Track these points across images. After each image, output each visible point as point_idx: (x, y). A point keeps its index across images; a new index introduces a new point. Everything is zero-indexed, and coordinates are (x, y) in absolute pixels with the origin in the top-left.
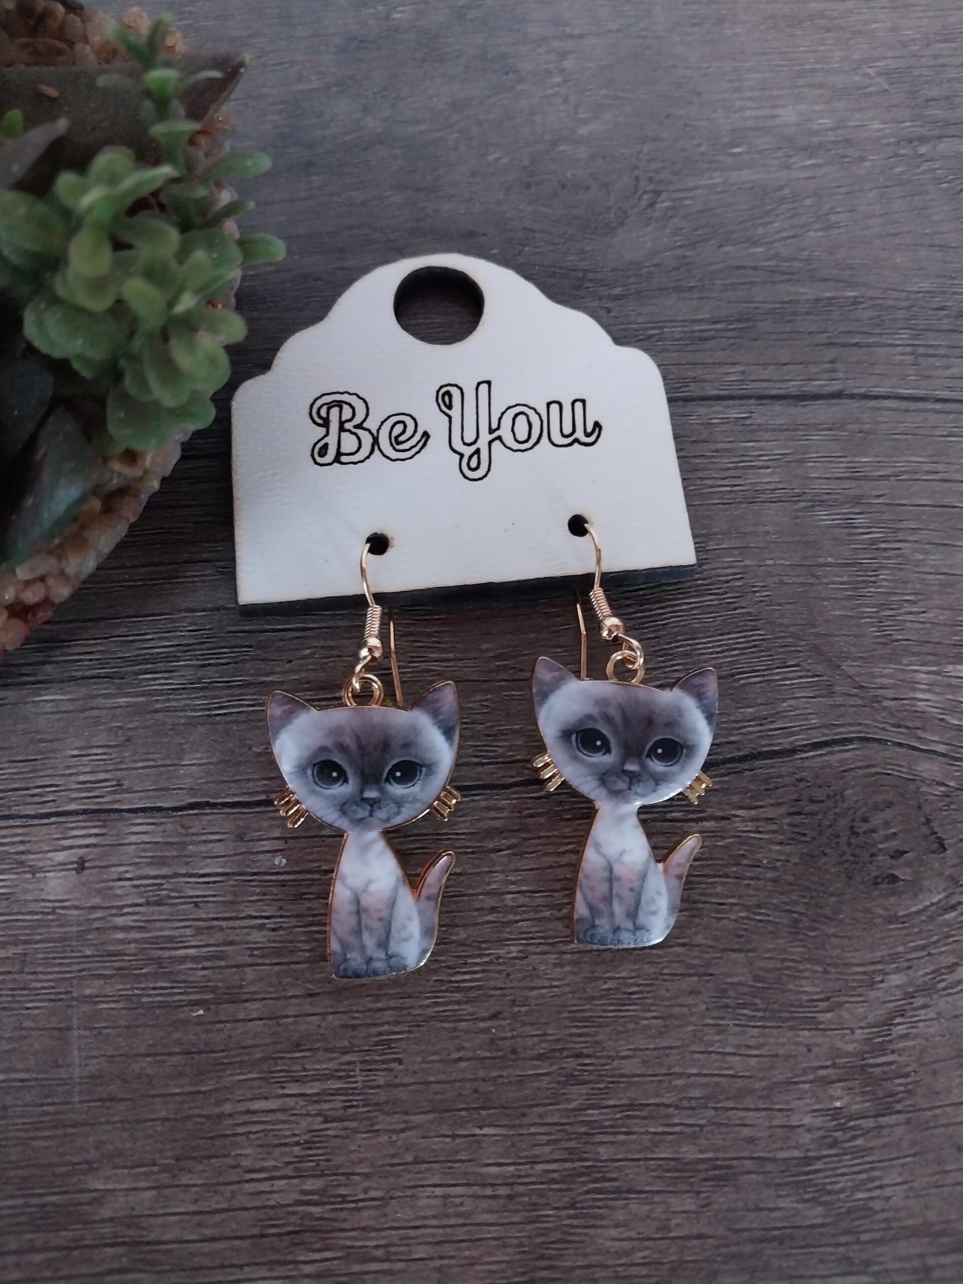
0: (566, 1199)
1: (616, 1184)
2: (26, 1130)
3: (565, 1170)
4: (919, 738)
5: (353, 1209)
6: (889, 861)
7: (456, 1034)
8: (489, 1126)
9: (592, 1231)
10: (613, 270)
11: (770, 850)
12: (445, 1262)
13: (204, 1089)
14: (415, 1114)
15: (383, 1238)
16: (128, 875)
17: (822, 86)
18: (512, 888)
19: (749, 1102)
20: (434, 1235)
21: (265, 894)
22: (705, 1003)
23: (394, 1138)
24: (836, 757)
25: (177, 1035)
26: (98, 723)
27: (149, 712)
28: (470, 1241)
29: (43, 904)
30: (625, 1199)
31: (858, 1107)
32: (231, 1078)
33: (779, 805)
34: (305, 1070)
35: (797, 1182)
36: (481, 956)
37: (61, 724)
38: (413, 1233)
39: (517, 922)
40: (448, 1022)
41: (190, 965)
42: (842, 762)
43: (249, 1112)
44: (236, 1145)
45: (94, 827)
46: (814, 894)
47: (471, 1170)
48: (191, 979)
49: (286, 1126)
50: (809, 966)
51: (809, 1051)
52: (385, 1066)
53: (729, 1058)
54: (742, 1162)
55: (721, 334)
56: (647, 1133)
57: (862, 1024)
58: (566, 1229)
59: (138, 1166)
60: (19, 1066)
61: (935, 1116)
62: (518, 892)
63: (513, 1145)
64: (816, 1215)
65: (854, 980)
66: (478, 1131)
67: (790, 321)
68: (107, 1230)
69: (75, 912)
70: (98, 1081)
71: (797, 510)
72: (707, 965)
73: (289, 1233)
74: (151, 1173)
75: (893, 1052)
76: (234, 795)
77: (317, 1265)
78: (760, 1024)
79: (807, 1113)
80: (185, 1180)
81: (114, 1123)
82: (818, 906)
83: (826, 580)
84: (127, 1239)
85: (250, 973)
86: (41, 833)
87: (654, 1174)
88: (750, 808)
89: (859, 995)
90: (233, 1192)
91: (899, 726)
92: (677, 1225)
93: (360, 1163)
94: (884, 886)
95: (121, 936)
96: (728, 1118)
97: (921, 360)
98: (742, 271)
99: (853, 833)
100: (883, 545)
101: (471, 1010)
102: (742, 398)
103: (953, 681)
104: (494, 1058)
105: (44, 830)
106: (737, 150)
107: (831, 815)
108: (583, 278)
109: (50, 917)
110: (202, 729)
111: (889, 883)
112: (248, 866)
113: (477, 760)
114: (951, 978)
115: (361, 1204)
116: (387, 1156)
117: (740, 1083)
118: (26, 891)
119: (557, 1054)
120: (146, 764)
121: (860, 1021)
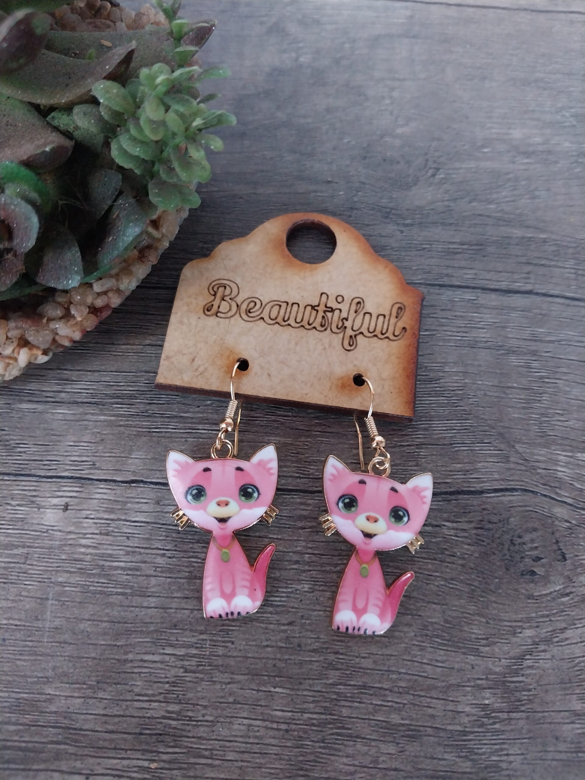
0: (319, 736)
1: (350, 731)
2: (15, 654)
3: (320, 719)
4: (557, 493)
5: (195, 725)
6: (532, 562)
7: (267, 631)
8: (280, 687)
9: (332, 758)
10: (408, 210)
11: (462, 548)
12: (245, 764)
13: (118, 644)
14: (238, 675)
15: (210, 744)
16: (92, 516)
17: (538, 120)
18: (310, 551)
19: (434, 694)
20: (240, 747)
21: (167, 537)
22: (414, 631)
23: (224, 687)
24: (506, 498)
25: (107, 611)
26: (86, 429)
27: (116, 426)
28: (261, 753)
29: (41, 527)
30: (354, 741)
31: (498, 705)
32: (135, 639)
33: (471, 522)
34: (177, 640)
35: (457, 745)
36: (286, 588)
37: (66, 427)
38: (228, 744)
39: (310, 571)
40: (263, 623)
41: (119, 572)
42: (510, 501)
43: (142, 660)
44: (132, 679)
45: (76, 487)
46: (485, 576)
47: (266, 712)
48: (119, 580)
49: (163, 672)
50: (478, 618)
51: (473, 668)
52: (224, 644)
53: (425, 666)
54: (426, 729)
55: (465, 251)
56: (372, 704)
57: (506, 657)
58: (317, 754)
59: (75, 684)
60: (16, 617)
61: (544, 717)
62: (313, 554)
63: (292, 700)
64: (466, 766)
65: (504, 630)
66: (272, 689)
67: (505, 248)
68: (52, 718)
69: (59, 533)
70: (59, 631)
71: (499, 355)
72: (418, 610)
73: (156, 734)
74: (82, 688)
75: (523, 675)
76: (158, 478)
77: (170, 755)
78: (445, 648)
79: (468, 705)
80: (101, 695)
81: (65, 656)
82: (486, 583)
83: (511, 396)
84: (63, 725)
85: (153, 581)
86: (46, 487)
87: (373, 729)
88: (453, 522)
89: (506, 639)
90: (127, 706)
91: (545, 485)
92: (383, 761)
93: (202, 699)
94: (528, 577)
95: (83, 550)
96: (420, 702)
97: (580, 277)
98: (481, 218)
99: (512, 543)
100: (547, 380)
101: (277, 618)
102: (474, 288)
103: (580, 463)
104: (288, 648)
105: (48, 485)
106: (485, 150)
107: (500, 532)
108: (389, 213)
109: (45, 534)
110: (144, 439)
111: (530, 575)
112: (160, 519)
113: (298, 475)
114: (562, 636)
115: (199, 723)
116: (218, 697)
117: (430, 682)
118: (33, 518)
119: (324, 650)
120: (110, 455)
121: (505, 654)
